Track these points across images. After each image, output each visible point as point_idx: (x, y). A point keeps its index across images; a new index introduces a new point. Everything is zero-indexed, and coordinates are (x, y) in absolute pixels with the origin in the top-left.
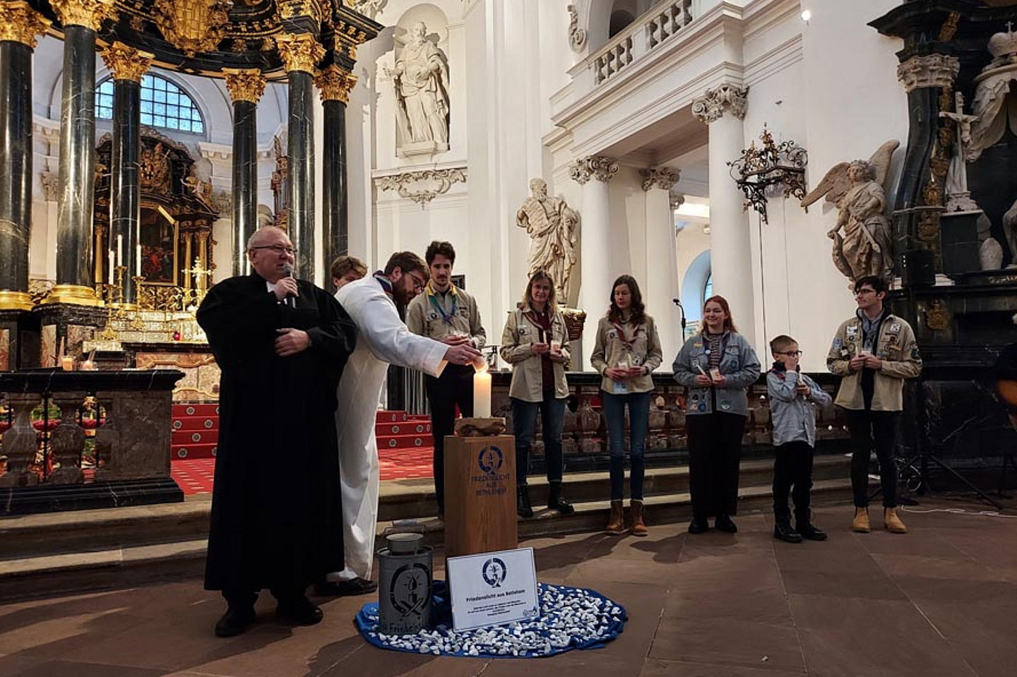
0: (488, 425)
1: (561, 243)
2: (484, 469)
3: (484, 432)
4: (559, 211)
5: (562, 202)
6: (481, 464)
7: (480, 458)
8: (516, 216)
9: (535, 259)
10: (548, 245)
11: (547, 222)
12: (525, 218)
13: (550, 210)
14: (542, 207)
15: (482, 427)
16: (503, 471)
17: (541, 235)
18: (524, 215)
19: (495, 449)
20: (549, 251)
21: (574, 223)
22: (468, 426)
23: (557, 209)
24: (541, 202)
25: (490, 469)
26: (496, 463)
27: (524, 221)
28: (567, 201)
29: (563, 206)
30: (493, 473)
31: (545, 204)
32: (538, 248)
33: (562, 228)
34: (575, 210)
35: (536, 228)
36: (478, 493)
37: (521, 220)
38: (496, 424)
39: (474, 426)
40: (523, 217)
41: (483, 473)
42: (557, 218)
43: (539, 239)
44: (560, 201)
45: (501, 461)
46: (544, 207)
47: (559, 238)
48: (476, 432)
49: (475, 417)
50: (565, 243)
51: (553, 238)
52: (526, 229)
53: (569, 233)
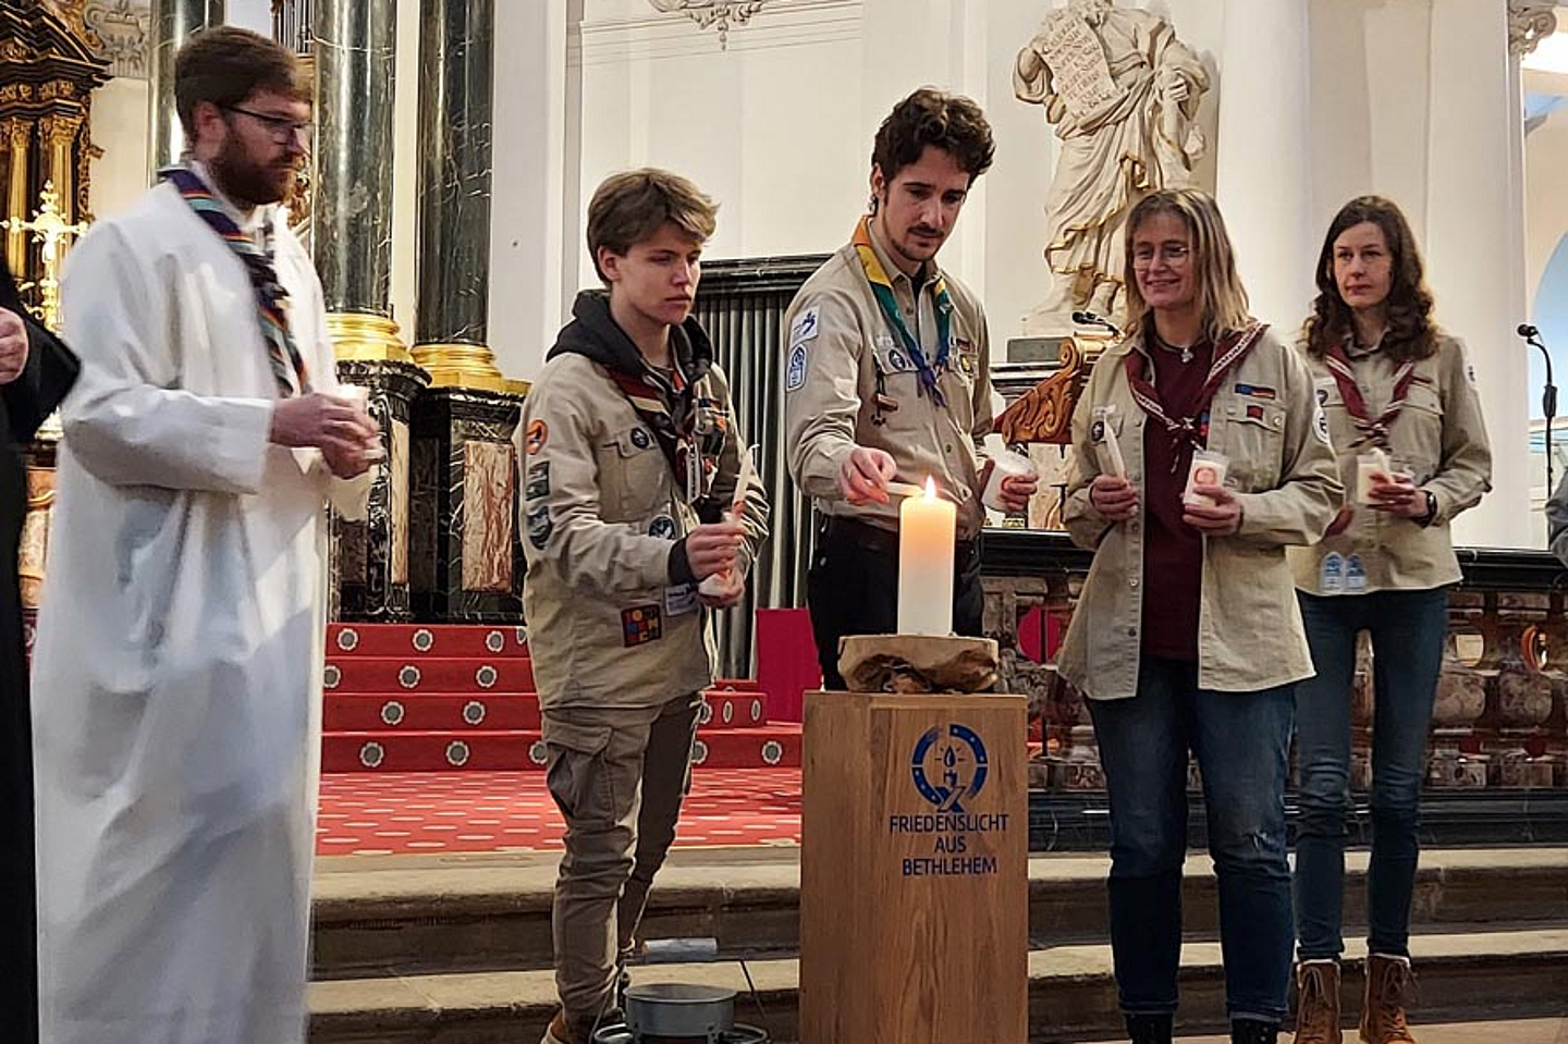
0: (944, 657)
1: (1153, 154)
2: (928, 793)
3: (931, 681)
4: (1151, 56)
5: (1162, 26)
6: (920, 779)
7: (918, 757)
8: (1012, 69)
9: (1072, 201)
10: (1111, 163)
11: (1110, 85)
12: (1042, 74)
13: (1120, 50)
14: (1095, 40)
15: (926, 662)
16: (985, 803)
17: (1090, 129)
18: (1039, 64)
19: (963, 733)
20: (1113, 178)
21: (1197, 92)
22: (880, 659)
23: (1144, 47)
24: (1093, 26)
25: (945, 794)
26: (967, 778)
27: (1037, 83)
28: (1174, 21)
29: (1162, 39)
30: (955, 807)
31: (1107, 31)
32: (1080, 167)
33: (1157, 107)
34: (1200, 51)
35: (1073, 106)
36: (909, 867)
37: (1028, 80)
38: (967, 656)
39: (899, 661)
40: (1036, 71)
41: (924, 807)
42: (1143, 75)
43: (1083, 141)
44: (1155, 23)
45: (981, 774)
46: (1102, 41)
47: (1147, 140)
48: (904, 681)
49: (900, 631)
50: (1166, 154)
51: (1129, 139)
52: (1043, 108)
53: (1180, 123)
